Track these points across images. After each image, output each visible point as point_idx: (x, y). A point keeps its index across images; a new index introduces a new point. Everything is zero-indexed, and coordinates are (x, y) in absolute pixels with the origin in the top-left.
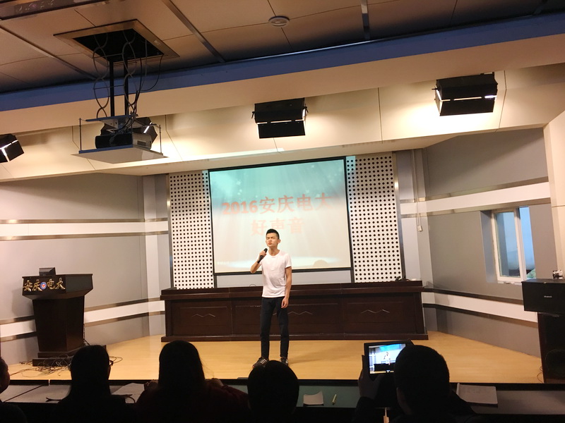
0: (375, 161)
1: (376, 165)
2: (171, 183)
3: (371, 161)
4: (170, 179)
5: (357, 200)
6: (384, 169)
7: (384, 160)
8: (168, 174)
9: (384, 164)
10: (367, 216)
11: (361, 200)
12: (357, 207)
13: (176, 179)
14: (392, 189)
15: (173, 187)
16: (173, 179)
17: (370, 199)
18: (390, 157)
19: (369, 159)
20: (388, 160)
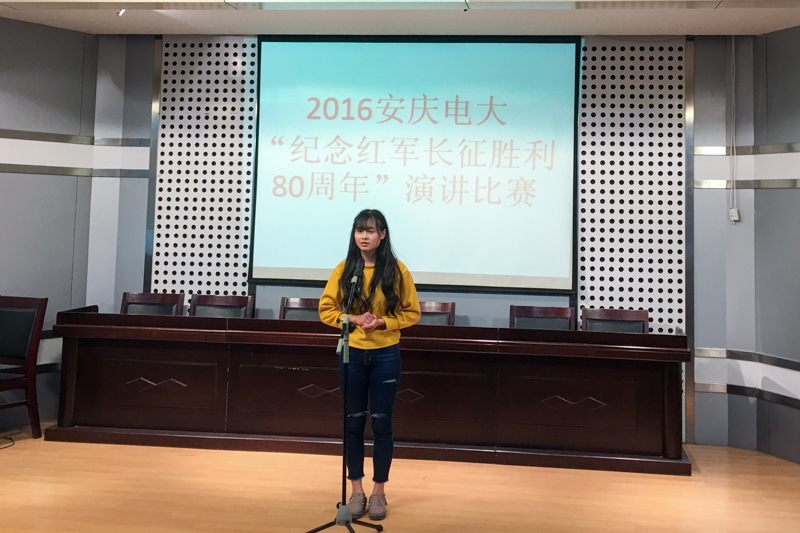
0: (647, 54)
1: (646, 63)
2: (165, 59)
3: (637, 54)
4: (165, 50)
5: (598, 139)
6: (666, 73)
7: (666, 54)
8: (159, 37)
9: (666, 63)
10: (617, 177)
11: (608, 139)
12: (598, 153)
13: (180, 50)
14: (680, 121)
15: (170, 68)
16: (171, 50)
17: (627, 139)
18: (680, 49)
19: (632, 49)
20: (675, 54)
